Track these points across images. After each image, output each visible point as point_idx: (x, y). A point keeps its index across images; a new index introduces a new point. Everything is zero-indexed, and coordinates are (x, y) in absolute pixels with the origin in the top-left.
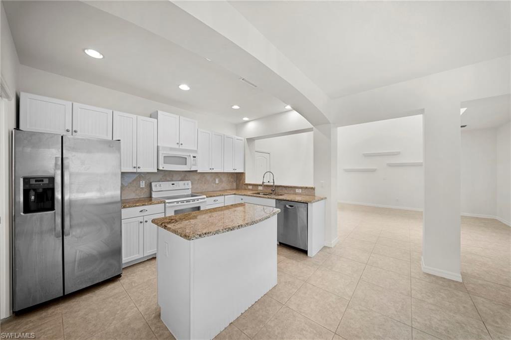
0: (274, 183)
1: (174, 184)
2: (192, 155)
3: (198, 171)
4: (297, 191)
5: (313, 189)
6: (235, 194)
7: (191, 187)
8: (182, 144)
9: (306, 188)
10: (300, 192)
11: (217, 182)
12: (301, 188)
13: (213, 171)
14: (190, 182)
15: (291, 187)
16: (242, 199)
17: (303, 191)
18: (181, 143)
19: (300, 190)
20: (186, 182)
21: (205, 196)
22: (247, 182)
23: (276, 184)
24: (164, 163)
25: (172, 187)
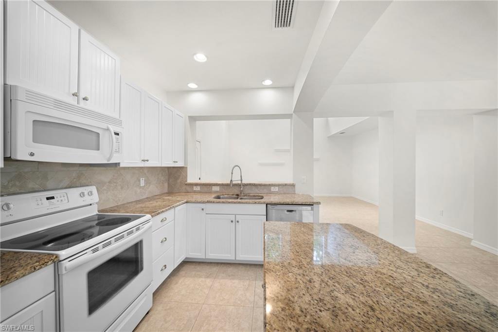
0: (241, 181)
1: (53, 198)
2: (113, 129)
3: (122, 165)
4: (273, 189)
5: (293, 185)
6: (187, 202)
7: (97, 200)
8: (85, 99)
9: (286, 185)
10: (277, 190)
11: (142, 183)
12: (279, 185)
13: (147, 164)
14: (94, 189)
15: (265, 185)
16: (203, 209)
17: (281, 189)
18: (82, 95)
19: (277, 188)
20: (86, 190)
21: (148, 216)
22: (190, 180)
23: (244, 182)
24: (34, 141)
25: (46, 206)
